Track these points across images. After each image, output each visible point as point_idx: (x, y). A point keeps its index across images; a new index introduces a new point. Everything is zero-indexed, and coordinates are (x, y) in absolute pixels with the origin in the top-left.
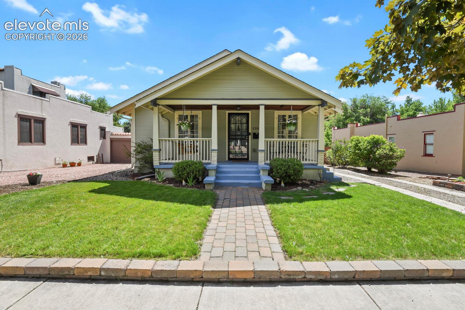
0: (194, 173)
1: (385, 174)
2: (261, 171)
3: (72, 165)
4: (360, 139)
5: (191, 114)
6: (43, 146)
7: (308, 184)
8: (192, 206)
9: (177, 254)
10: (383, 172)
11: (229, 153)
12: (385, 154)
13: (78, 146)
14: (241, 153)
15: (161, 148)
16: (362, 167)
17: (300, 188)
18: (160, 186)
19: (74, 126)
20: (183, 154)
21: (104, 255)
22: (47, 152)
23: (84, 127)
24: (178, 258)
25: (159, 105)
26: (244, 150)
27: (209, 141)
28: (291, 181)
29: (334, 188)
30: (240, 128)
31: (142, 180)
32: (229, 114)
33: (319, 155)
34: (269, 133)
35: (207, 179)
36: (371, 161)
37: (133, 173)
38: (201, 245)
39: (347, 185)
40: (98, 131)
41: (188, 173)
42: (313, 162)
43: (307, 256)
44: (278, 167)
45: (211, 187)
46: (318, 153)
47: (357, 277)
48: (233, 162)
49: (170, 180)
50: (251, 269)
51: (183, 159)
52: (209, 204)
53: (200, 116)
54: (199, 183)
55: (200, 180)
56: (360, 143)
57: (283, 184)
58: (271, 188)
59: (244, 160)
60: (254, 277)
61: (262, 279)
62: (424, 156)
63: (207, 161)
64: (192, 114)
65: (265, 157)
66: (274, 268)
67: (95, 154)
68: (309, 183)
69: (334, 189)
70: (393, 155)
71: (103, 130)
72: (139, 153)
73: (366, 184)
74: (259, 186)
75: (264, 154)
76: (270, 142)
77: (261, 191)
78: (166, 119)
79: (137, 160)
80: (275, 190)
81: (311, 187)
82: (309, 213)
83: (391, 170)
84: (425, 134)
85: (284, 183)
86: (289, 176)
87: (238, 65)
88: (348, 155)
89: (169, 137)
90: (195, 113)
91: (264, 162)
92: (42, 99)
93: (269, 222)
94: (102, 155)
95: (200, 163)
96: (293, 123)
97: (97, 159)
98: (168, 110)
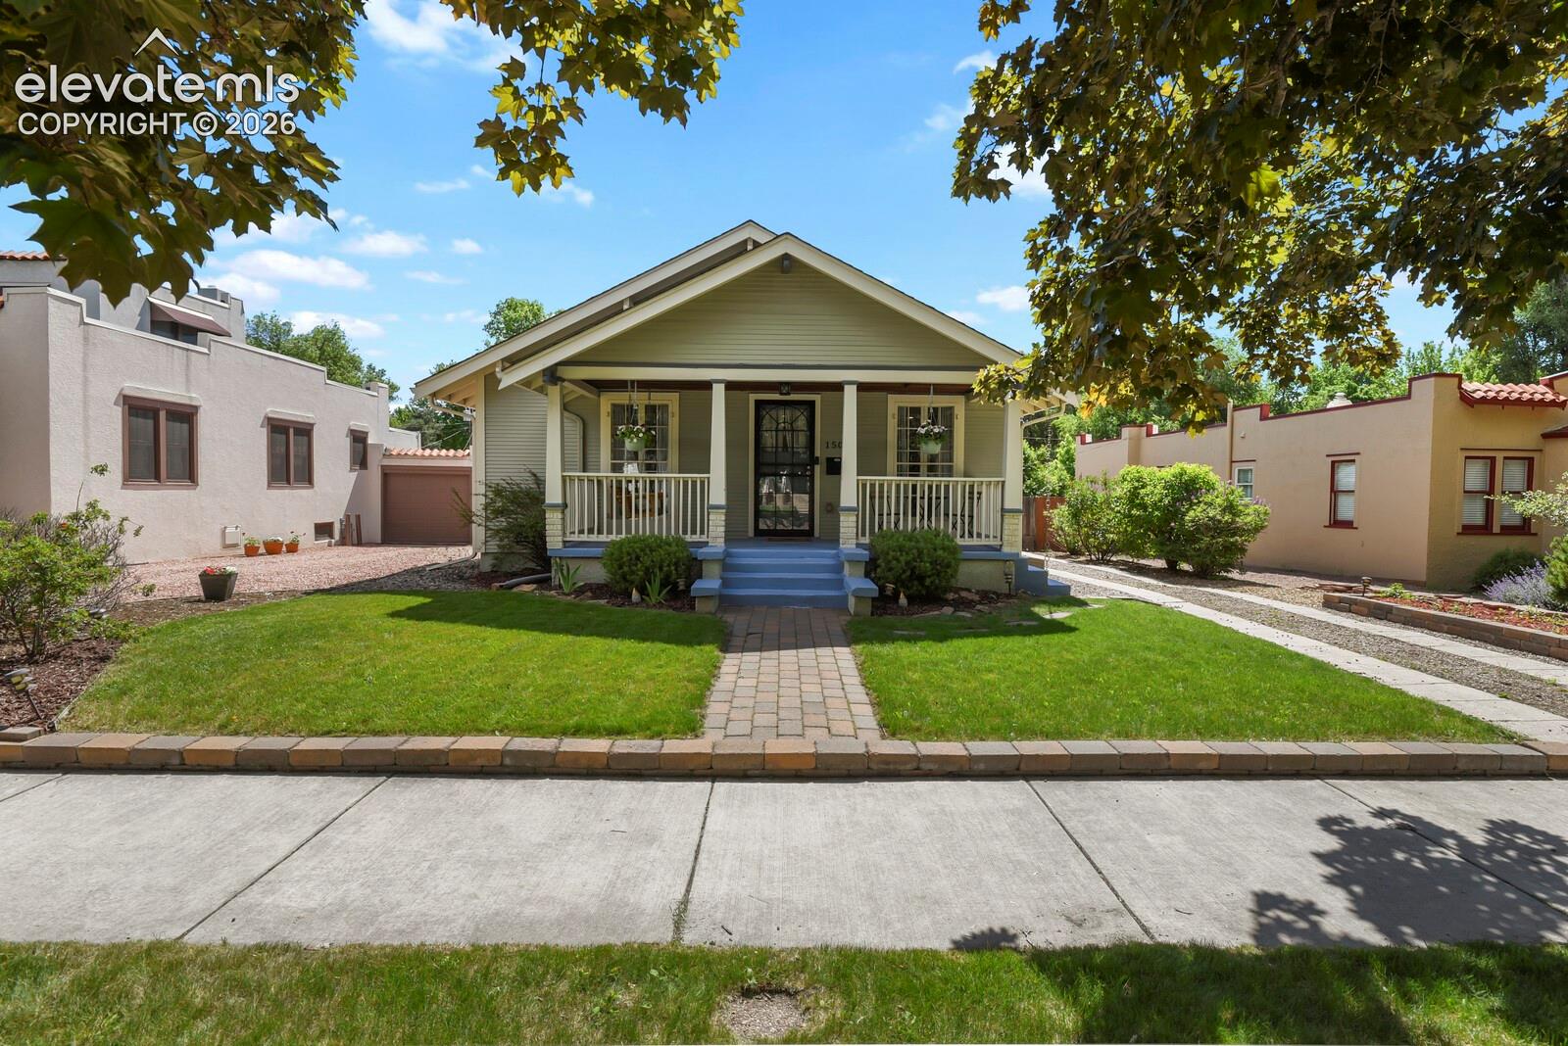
0: (665, 569)
1: (1212, 579)
2: (846, 566)
3: (273, 548)
4: (1145, 476)
5: (647, 402)
6: (192, 492)
7: (972, 601)
8: (668, 646)
9: (655, 728)
10: (1207, 573)
11: (758, 514)
12: (1211, 519)
13: (287, 491)
14: (793, 514)
15: (568, 501)
16: (1155, 557)
17: (948, 610)
18: (570, 604)
19: (278, 428)
20: (629, 516)
21: (501, 731)
22: (202, 508)
23: (305, 431)
24: (658, 735)
25: (564, 380)
26: (801, 504)
27: (702, 483)
28: (924, 592)
29: (1043, 611)
30: (789, 445)
31: (515, 590)
32: (759, 404)
33: (1006, 521)
34: (869, 462)
35: (698, 585)
36: (1175, 542)
37: (476, 571)
38: (703, 716)
39: (1082, 603)
40: (346, 443)
41: (647, 569)
42: (992, 542)
43: (929, 733)
44: (891, 553)
45: (712, 606)
46: (1002, 516)
47: (1023, 766)
48: (770, 540)
49: (597, 590)
50: (812, 750)
51: (628, 531)
52: (710, 643)
53: (674, 408)
54: (679, 595)
55: (681, 588)
56: (1143, 487)
57: (903, 600)
58: (870, 609)
59: (801, 533)
60: (816, 768)
61: (831, 772)
62: (1330, 526)
63: (696, 538)
64: (652, 403)
65: (857, 527)
66: (858, 749)
67: (335, 515)
68: (977, 598)
69: (1041, 614)
70: (1233, 522)
71: (358, 438)
72: (499, 513)
73: (1133, 603)
74: (840, 605)
75: (854, 519)
76: (873, 486)
77: (843, 618)
78: (574, 417)
79: (492, 533)
80: (881, 615)
81: (979, 607)
82: (955, 662)
83: (1227, 567)
84: (1333, 463)
85: (908, 597)
86: (921, 578)
87: (783, 272)
88: (1111, 522)
89: (584, 471)
90: (658, 398)
91: (855, 541)
92: (188, 350)
93: (857, 680)
94: (358, 517)
95: (679, 542)
96: (935, 434)
97: (342, 532)
98: (581, 392)
